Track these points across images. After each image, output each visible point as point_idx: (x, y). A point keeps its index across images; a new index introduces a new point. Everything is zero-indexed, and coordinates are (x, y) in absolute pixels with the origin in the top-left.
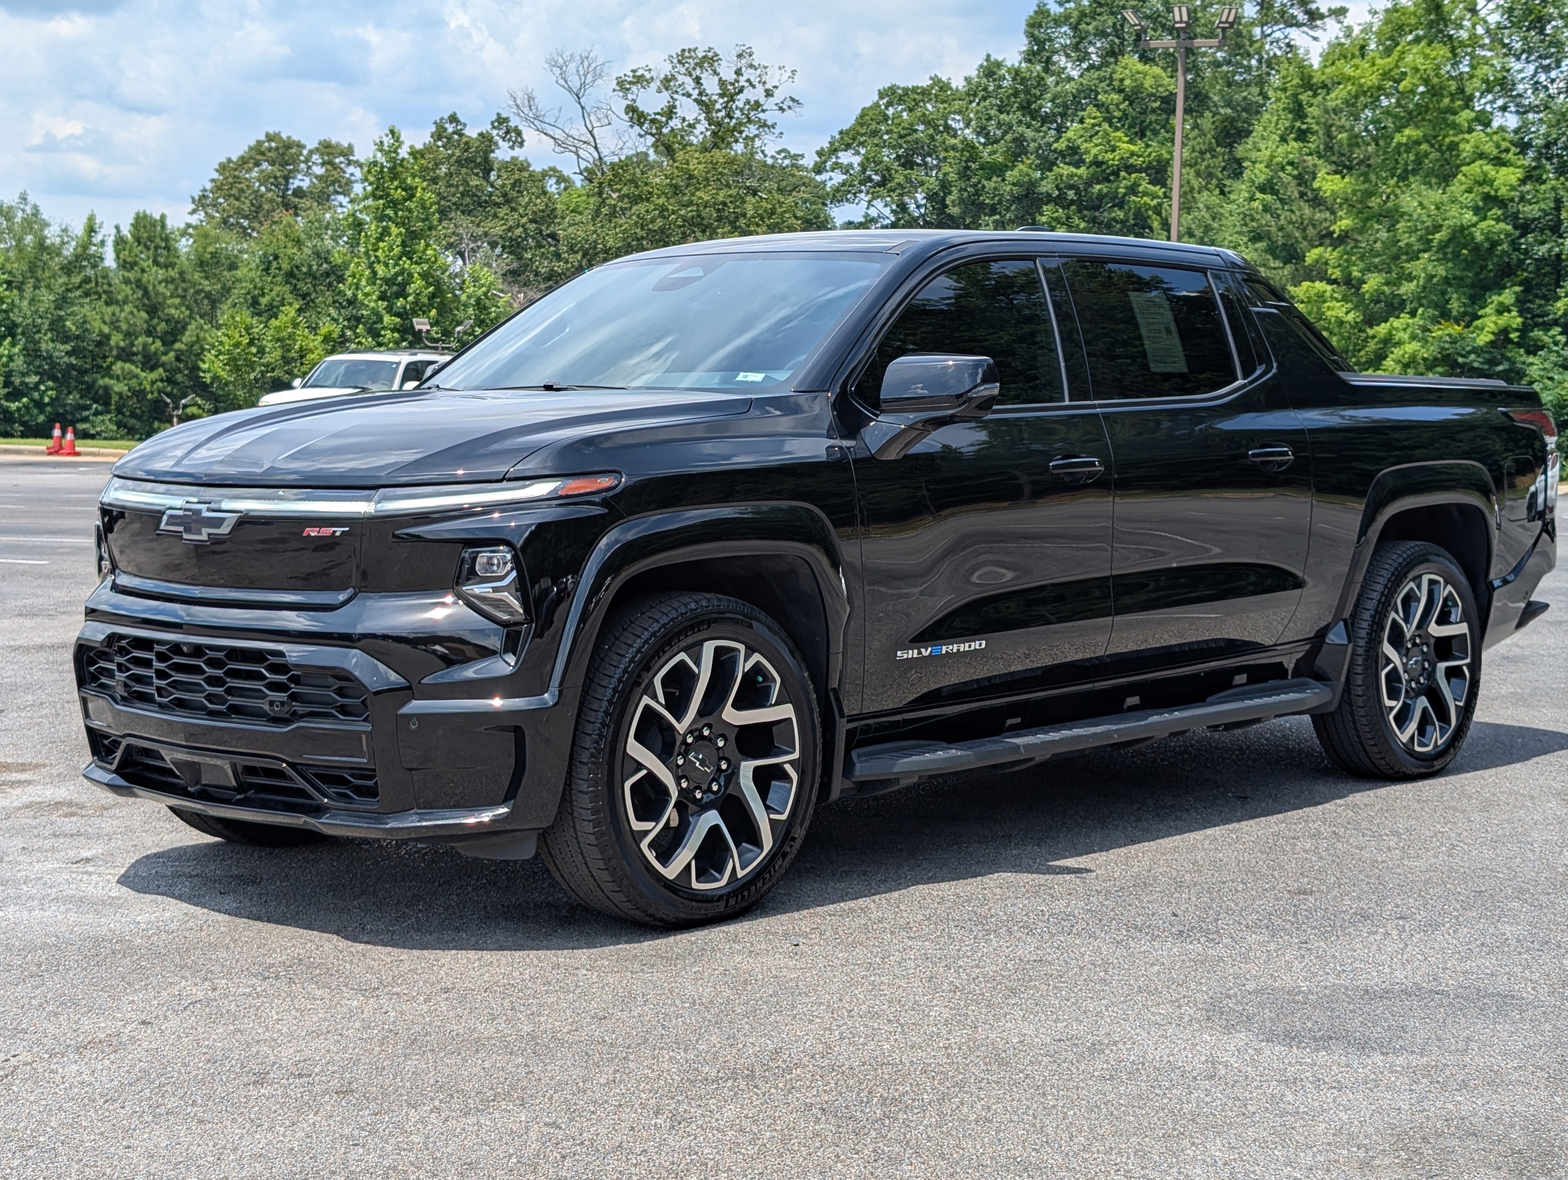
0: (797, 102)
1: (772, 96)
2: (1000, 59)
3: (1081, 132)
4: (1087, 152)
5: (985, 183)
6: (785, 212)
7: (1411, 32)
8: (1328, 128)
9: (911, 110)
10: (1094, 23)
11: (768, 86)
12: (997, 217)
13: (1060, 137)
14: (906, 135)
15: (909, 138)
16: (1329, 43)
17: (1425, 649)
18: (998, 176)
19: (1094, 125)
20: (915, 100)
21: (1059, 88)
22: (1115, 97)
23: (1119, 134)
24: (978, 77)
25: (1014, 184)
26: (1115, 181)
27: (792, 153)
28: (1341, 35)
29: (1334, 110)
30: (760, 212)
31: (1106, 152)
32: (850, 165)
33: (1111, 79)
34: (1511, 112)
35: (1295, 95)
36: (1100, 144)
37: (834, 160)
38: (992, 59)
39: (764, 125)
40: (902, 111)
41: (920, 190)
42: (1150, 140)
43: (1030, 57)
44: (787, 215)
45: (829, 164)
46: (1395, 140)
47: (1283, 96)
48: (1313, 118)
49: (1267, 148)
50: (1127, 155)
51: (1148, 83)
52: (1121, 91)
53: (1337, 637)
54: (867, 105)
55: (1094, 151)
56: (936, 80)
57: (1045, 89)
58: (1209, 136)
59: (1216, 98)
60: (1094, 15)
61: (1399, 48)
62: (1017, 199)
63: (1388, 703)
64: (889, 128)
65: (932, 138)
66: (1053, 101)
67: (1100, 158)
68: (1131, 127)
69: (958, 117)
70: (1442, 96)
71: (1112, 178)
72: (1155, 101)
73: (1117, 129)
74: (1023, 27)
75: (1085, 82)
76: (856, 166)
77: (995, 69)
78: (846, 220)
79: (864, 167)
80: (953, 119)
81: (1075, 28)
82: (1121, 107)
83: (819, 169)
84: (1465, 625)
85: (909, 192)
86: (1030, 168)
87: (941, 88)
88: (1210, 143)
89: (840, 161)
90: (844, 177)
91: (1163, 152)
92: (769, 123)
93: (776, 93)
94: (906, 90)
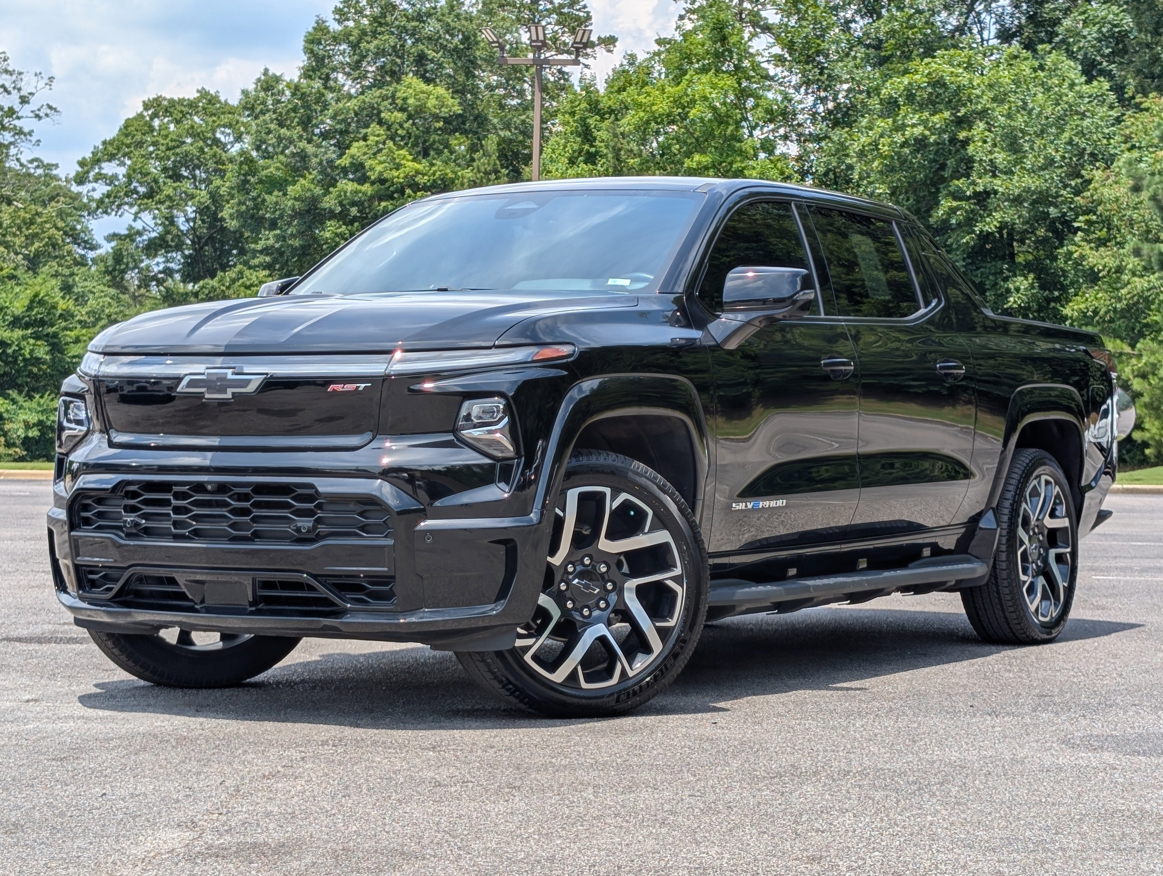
0: (55, 110)
1: (28, 102)
2: (278, 74)
3: (366, 150)
4: (372, 169)
5: (266, 197)
6: (46, 222)
7: (698, 61)
8: (617, 152)
9: (178, 122)
10: (376, 42)
11: (23, 93)
12: (278, 232)
13: (344, 154)
14: (174, 148)
15: (178, 150)
16: (613, 70)
17: (1041, 538)
18: (279, 191)
19: (377, 142)
20: (182, 112)
21: (341, 105)
22: (400, 116)
23: (403, 152)
24: (256, 90)
25: (295, 199)
26: (399, 199)
27: (45, 162)
28: (625, 62)
29: (622, 134)
30: (18, 221)
31: (391, 170)
32: (115, 177)
33: (393, 97)
34: (792, 141)
35: (584, 119)
36: (384, 162)
37: (97, 170)
38: (270, 73)
39: (20, 132)
40: (169, 122)
41: (190, 203)
42: (434, 159)
43: (308, 73)
44: (48, 226)
45: (91, 175)
46: (685, 165)
47: (571, 120)
48: (602, 141)
49: (557, 170)
50: (413, 173)
51: (432, 103)
52: (402, 110)
53: (988, 522)
54: (131, 117)
55: (379, 168)
56: (204, 93)
57: (325, 106)
58: (494, 157)
59: (495, 121)
60: (375, 34)
61: (687, 77)
62: (297, 214)
63: (1023, 578)
64: (154, 139)
65: (201, 150)
66: (333, 118)
67: (385, 175)
68: (415, 145)
69: (228, 131)
70: (728, 124)
71: (396, 195)
72: (438, 122)
73: (400, 148)
74: (301, 44)
75: (367, 100)
76: (121, 177)
77: (273, 84)
78: (111, 232)
79: (129, 177)
80: (223, 133)
81: (355, 46)
82: (406, 125)
83: (81, 180)
84: (1067, 520)
85: (178, 204)
86: (312, 183)
87: (210, 102)
88: (495, 164)
89: (103, 172)
90: (109, 188)
91: (448, 171)
92: (26, 130)
93: (32, 99)
94: (172, 102)
